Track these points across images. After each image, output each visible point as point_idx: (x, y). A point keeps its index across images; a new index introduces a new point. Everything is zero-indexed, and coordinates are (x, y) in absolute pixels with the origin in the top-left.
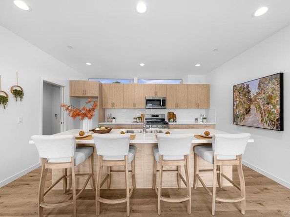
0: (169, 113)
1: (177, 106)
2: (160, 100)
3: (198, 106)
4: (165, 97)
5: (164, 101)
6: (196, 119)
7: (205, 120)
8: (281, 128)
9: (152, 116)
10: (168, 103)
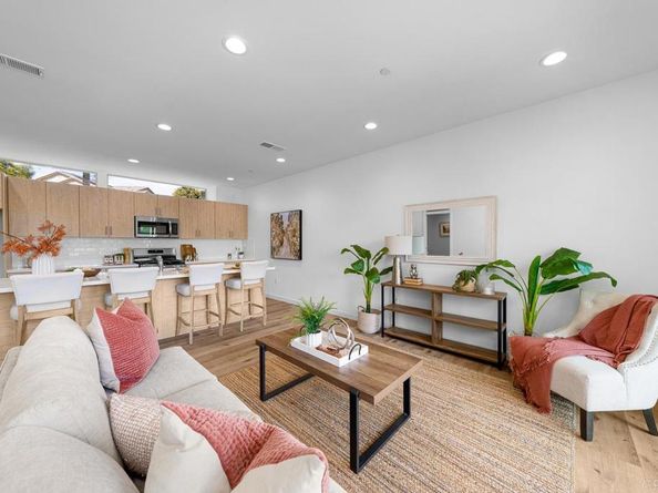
0: (184, 246)
1: (198, 235)
2: (167, 225)
3: (231, 235)
4: (178, 220)
5: (175, 226)
6: (230, 255)
7: (241, 256)
8: (300, 258)
9: (150, 252)
10: (181, 229)
